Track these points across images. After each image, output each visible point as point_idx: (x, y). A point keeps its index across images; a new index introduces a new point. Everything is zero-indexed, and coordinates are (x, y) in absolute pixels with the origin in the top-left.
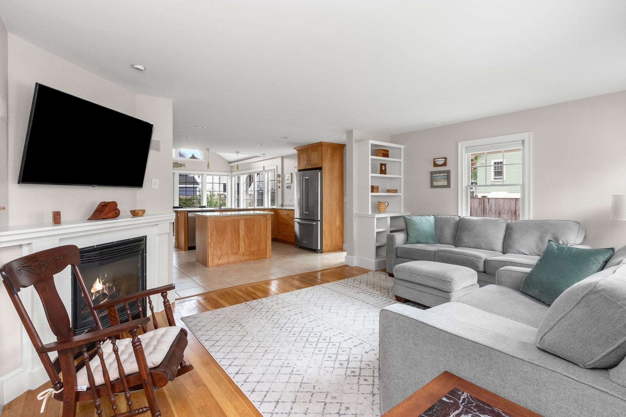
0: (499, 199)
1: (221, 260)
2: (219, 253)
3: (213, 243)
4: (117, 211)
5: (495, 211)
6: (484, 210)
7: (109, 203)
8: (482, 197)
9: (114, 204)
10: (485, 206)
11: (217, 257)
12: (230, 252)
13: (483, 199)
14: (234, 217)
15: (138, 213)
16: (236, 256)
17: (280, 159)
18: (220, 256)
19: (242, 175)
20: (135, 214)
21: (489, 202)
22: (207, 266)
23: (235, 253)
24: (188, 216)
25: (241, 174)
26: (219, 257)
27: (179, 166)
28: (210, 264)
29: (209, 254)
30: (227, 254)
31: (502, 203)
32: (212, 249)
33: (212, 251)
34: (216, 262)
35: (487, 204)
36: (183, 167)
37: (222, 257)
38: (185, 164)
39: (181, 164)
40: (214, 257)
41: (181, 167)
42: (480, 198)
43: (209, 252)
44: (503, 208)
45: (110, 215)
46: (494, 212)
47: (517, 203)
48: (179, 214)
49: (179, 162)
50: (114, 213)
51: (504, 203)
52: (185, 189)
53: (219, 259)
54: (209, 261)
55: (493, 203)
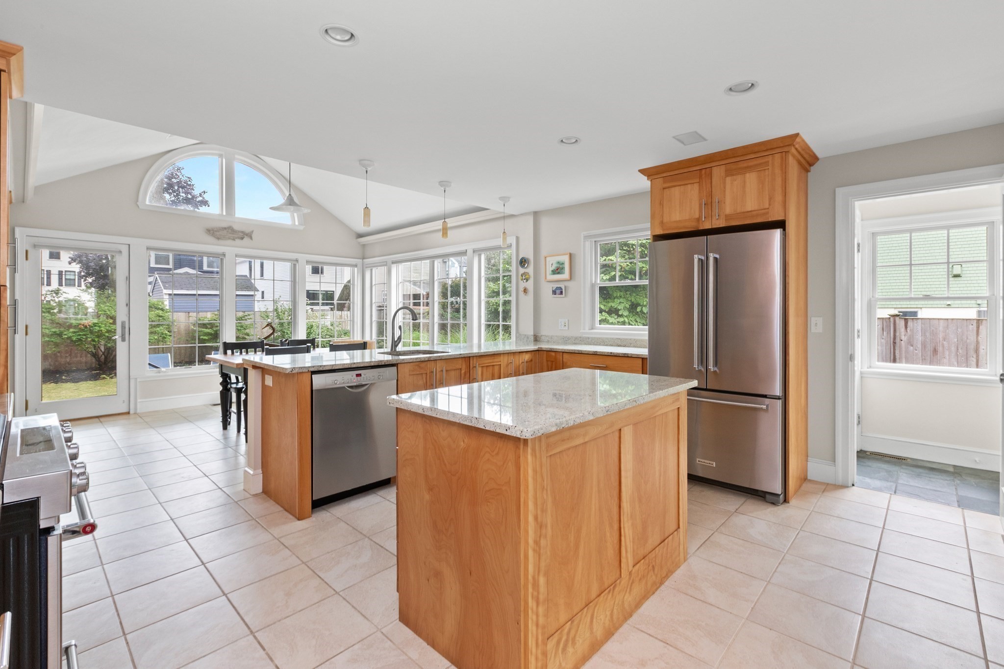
0: (935, 320)
5: (924, 345)
6: (895, 343)
8: (890, 315)
10: (898, 334)
13: (892, 319)
17: (531, 219)
19: (396, 265)
21: (906, 327)
25: (393, 263)
27: (236, 236)
31: (941, 328)
35: (903, 330)
38: (252, 232)
39: (242, 232)
42: (886, 318)
44: (944, 339)
46: (919, 346)
47: (981, 327)
49: (236, 227)
51: (947, 327)
55: (919, 328)
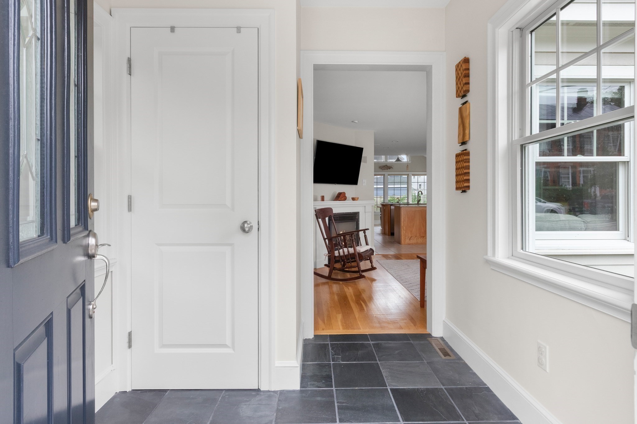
1: (411, 240)
2: (410, 235)
3: (405, 227)
4: (345, 197)
7: (342, 193)
9: (344, 193)
11: (408, 238)
12: (418, 235)
14: (422, 208)
15: (355, 199)
16: (423, 239)
18: (411, 237)
20: (353, 199)
22: (400, 244)
23: (422, 237)
24: (391, 208)
26: (409, 238)
27: (388, 168)
28: (403, 242)
29: (402, 235)
30: (416, 237)
32: (404, 231)
33: (404, 233)
34: (407, 241)
36: (391, 169)
37: (412, 238)
38: (393, 166)
39: (390, 166)
40: (406, 237)
41: (390, 169)
43: (402, 233)
45: (342, 199)
48: (385, 207)
49: (388, 165)
50: (344, 198)
52: (400, 189)
53: (410, 239)
54: (402, 240)
